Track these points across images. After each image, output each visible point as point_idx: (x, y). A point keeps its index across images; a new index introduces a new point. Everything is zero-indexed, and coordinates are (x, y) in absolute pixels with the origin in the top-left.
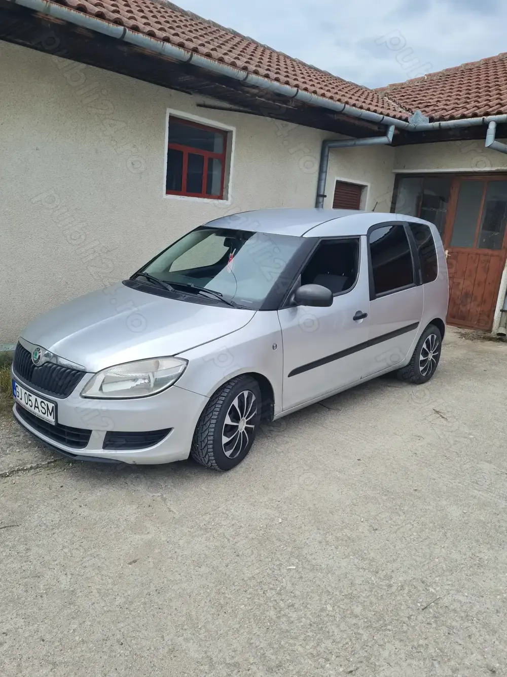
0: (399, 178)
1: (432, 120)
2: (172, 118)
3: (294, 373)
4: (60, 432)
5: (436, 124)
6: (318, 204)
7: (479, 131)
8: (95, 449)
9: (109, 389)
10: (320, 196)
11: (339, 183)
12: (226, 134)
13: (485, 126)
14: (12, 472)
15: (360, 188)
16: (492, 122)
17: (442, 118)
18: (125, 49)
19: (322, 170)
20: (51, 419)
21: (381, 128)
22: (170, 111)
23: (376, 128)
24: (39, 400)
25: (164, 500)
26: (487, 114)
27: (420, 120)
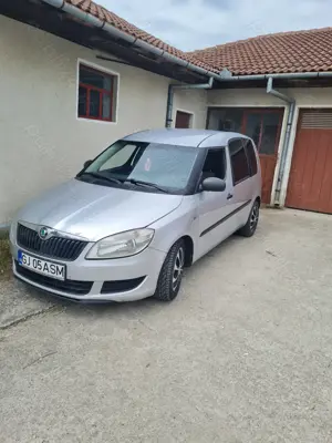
0: (210, 110)
1: (233, 74)
2: (81, 65)
3: (203, 233)
4: (68, 285)
5: (236, 77)
6: (167, 125)
7: (262, 83)
8: (95, 294)
9: (103, 252)
10: (168, 120)
11: (178, 112)
12: (113, 78)
13: (266, 80)
14: (28, 317)
15: (189, 115)
16: (270, 77)
17: (239, 74)
18: (61, 16)
19: (169, 103)
20: (60, 277)
21: (204, 78)
22: (80, 60)
23: (202, 78)
24: (49, 264)
25: (143, 323)
26: (267, 73)
27: (226, 75)
